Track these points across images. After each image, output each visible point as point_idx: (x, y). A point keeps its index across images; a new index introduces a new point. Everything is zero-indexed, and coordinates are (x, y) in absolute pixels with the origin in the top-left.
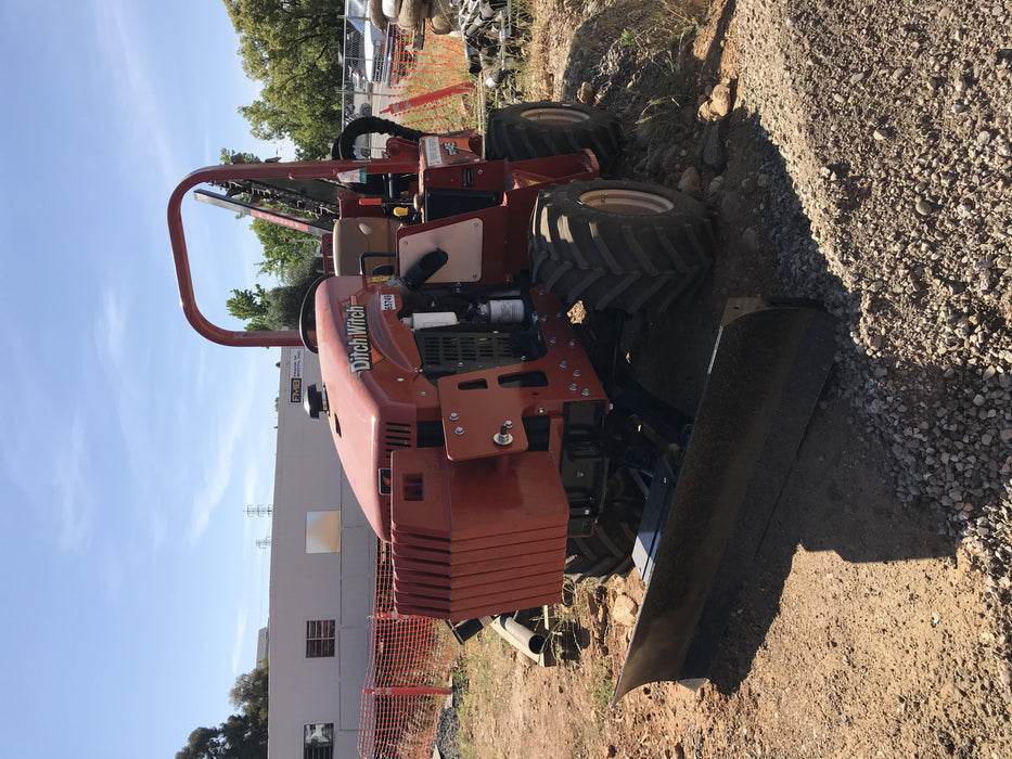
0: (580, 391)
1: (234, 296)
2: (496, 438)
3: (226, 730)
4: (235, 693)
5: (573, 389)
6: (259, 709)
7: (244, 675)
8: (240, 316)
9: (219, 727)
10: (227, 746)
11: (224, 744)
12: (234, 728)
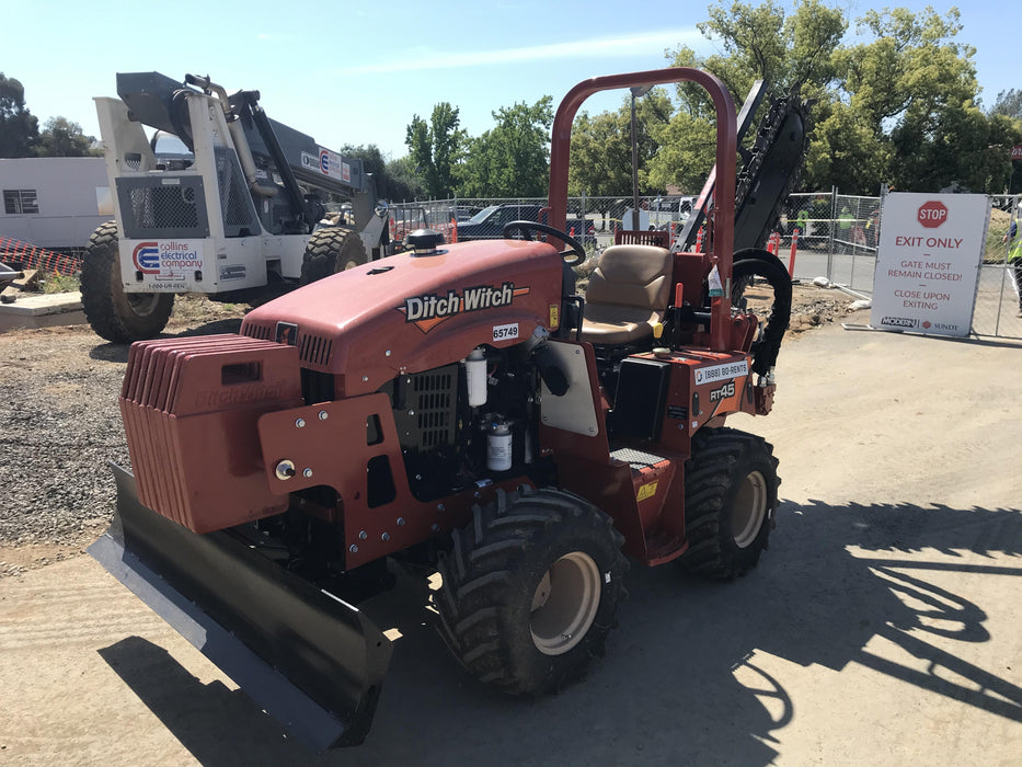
0: (358, 542)
1: (454, 109)
2: (288, 463)
3: (24, 115)
4: (61, 122)
5: (362, 534)
6: (47, 146)
7: (81, 130)
8: (434, 115)
9: (25, 107)
10: (7, 116)
11: (10, 112)
12: (26, 122)
